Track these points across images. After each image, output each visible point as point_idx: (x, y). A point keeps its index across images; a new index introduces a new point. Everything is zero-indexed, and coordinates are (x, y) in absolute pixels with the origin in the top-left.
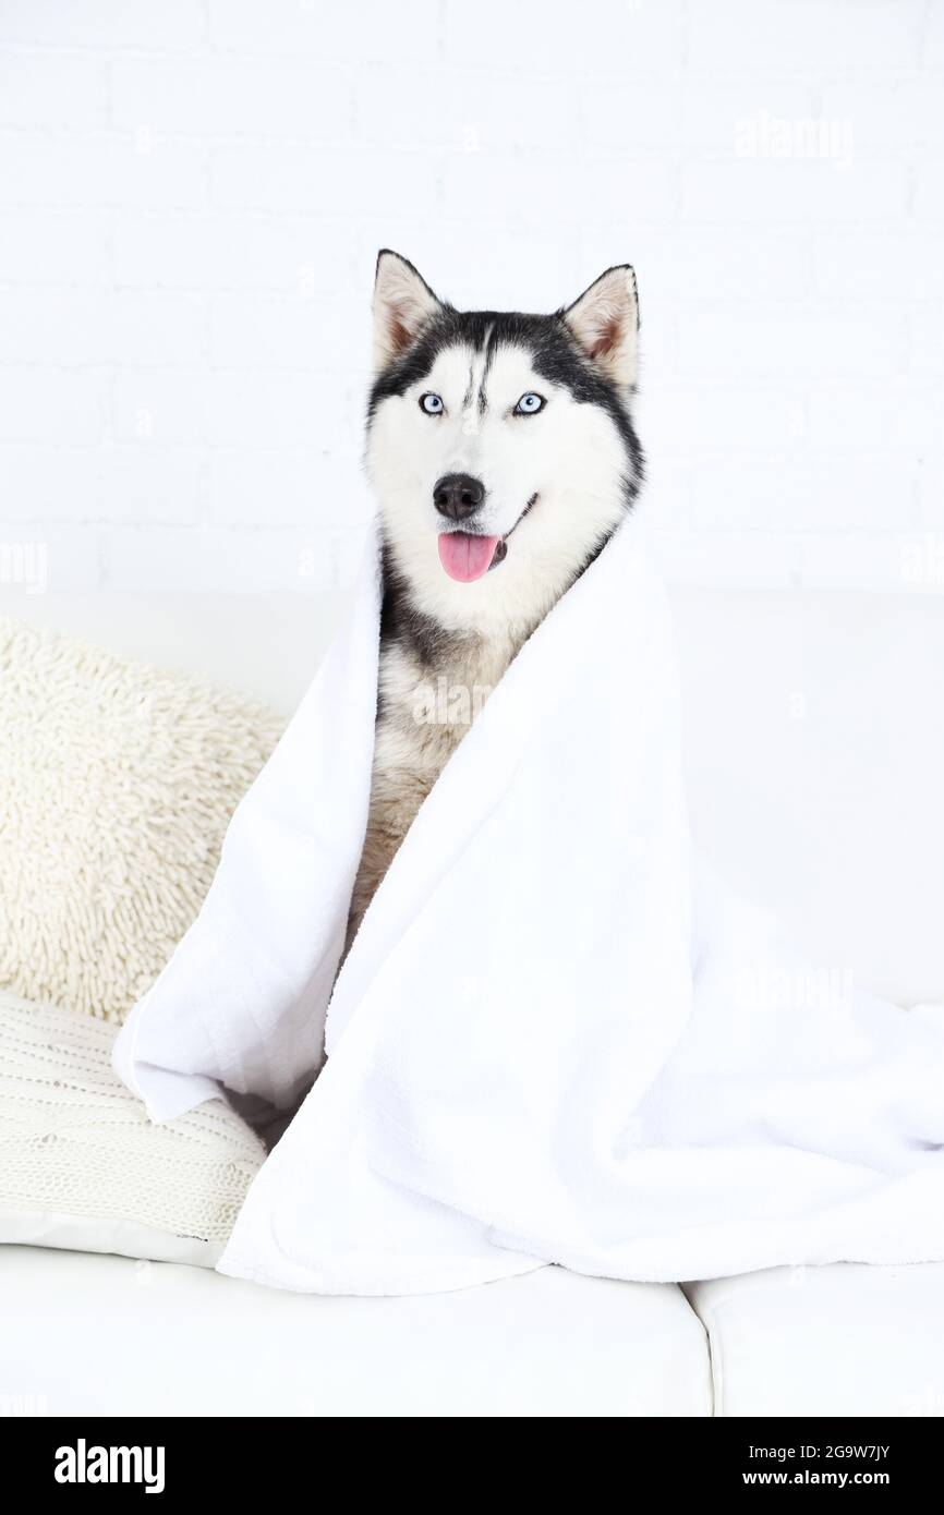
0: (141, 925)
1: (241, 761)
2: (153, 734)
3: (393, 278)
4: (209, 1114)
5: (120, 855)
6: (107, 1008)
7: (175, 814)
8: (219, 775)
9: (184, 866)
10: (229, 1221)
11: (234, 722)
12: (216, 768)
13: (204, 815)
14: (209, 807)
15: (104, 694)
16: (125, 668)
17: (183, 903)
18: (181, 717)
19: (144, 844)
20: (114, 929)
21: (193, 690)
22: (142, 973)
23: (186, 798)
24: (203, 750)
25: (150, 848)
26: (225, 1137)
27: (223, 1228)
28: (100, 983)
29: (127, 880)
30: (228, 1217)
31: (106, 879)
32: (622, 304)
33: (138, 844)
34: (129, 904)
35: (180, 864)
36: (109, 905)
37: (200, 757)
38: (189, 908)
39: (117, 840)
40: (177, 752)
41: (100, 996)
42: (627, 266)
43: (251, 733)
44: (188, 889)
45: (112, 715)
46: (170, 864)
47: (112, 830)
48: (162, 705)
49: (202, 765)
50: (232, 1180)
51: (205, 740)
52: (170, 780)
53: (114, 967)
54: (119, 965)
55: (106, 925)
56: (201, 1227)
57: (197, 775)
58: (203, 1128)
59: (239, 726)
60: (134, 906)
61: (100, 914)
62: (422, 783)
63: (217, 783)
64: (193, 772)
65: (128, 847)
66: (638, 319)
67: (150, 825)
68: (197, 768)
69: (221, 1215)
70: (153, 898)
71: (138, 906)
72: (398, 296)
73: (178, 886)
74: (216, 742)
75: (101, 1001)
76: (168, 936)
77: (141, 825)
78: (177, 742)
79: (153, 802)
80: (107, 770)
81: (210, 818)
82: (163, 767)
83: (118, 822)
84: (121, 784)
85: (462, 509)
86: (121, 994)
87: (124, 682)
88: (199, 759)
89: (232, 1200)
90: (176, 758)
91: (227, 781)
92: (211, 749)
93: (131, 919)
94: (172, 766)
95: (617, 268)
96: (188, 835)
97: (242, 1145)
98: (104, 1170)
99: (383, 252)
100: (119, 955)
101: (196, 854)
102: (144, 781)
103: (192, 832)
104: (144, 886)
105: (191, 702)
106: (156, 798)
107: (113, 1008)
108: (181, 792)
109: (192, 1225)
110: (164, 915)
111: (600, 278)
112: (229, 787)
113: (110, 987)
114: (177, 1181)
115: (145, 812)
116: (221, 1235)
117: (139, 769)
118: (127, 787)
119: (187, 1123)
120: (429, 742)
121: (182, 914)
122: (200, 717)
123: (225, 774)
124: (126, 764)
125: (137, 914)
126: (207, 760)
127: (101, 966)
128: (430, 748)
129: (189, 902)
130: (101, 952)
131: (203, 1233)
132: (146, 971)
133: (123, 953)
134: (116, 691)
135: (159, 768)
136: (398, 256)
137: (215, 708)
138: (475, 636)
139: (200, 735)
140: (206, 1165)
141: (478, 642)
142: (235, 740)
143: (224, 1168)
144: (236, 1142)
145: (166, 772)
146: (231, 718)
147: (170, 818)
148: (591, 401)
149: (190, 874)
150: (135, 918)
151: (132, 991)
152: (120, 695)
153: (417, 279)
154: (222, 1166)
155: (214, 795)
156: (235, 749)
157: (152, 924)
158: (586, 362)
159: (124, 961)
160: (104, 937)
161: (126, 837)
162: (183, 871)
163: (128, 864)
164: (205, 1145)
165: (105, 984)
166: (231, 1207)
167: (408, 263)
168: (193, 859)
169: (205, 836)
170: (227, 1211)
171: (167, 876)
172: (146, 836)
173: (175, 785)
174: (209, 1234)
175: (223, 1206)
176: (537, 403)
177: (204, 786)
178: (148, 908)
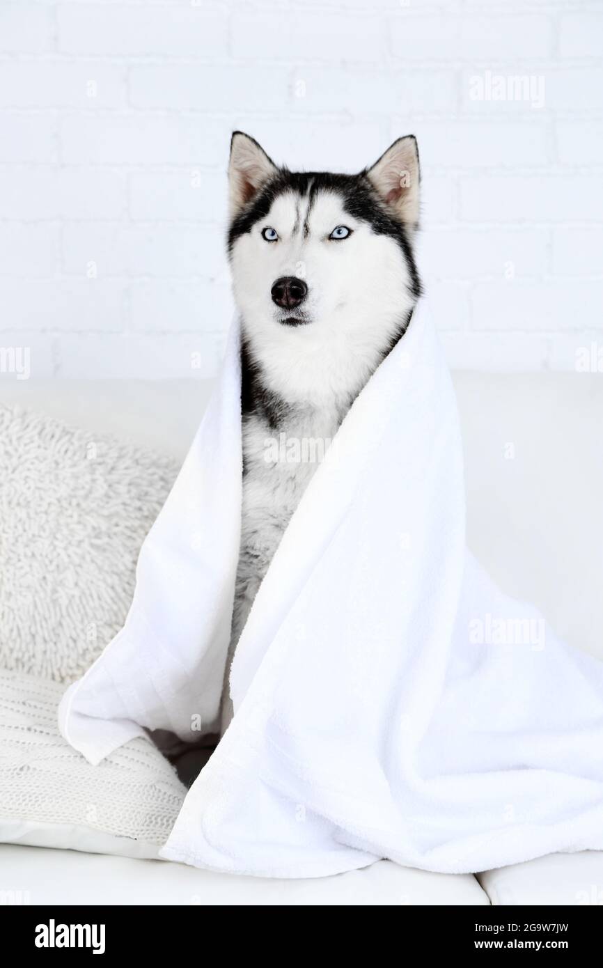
0: (86, 614)
1: (155, 499)
2: (94, 481)
3: (242, 151)
4: (137, 749)
5: (72, 567)
6: (64, 674)
7: (109, 537)
8: (140, 509)
9: (117, 574)
10: (151, 825)
11: (150, 471)
12: (138, 504)
13: (130, 537)
14: (134, 532)
15: (59, 452)
16: (73, 434)
17: (116, 600)
18: (113, 469)
19: (88, 558)
20: (67, 618)
21: (122, 449)
22: (87, 649)
23: (117, 525)
24: (129, 492)
25: (93, 561)
26: (148, 766)
27: (147, 830)
28: (58, 656)
29: (76, 584)
30: (151, 822)
31: (61, 583)
32: (408, 164)
33: (83, 558)
34: (78, 601)
35: (113, 572)
36: (64, 602)
37: (127, 496)
38: (120, 604)
39: (69, 556)
40: (111, 494)
41: (58, 666)
42: (412, 137)
43: (162, 479)
44: (119, 590)
45: (64, 467)
46: (107, 572)
47: (65, 549)
48: (100, 460)
49: (128, 502)
50: (153, 796)
51: (130, 484)
52: (106, 512)
53: (68, 646)
54: (72, 644)
55: (62, 616)
56: (132, 830)
57: (125, 510)
58: (133, 759)
59: (153, 474)
60: (81, 602)
61: (58, 609)
62: (274, 517)
63: (139, 514)
64: (122, 507)
65: (77, 560)
66: (419, 175)
67: (92, 545)
68: (124, 504)
69: (146, 821)
70: (95, 596)
71: (84, 602)
72: (247, 164)
73: (113, 588)
74: (138, 485)
75: (59, 670)
76: (106, 623)
77: (86, 545)
78: (110, 486)
79: (94, 528)
80: (62, 507)
81: (134, 539)
82: (101, 504)
83: (70, 543)
84: (71, 516)
85: (292, 301)
86: (73, 665)
87: (72, 444)
88: (126, 498)
89: (154, 810)
90: (109, 497)
91: (146, 513)
92: (134, 491)
93: (79, 611)
94: (107, 503)
95: (404, 138)
96: (119, 552)
97: (160, 772)
98: (64, 790)
99: (235, 133)
100: (71, 637)
101: (125, 565)
102: (87, 514)
103: (121, 549)
104: (89, 588)
105: (120, 457)
106: (96, 525)
107: (68, 675)
108: (115, 520)
109: (126, 828)
110: (103, 608)
111: (392, 146)
112: (147, 517)
113: (65, 660)
114: (115, 798)
115: (89, 536)
116: (146, 835)
117: (84, 505)
118: (76, 518)
119: (122, 756)
120: (278, 487)
121: (115, 608)
122: (126, 468)
123: (145, 508)
124: (74, 502)
125: (84, 608)
126: (132, 498)
127: (59, 645)
128: (279, 490)
129: (120, 599)
130: (58, 635)
131: (133, 834)
132: (91, 648)
133: (74, 636)
134: (66, 451)
135: (98, 505)
136: (246, 136)
137: (137, 462)
138: (310, 407)
139: (127, 481)
140: (135, 786)
141: (312, 411)
142: (151, 484)
143: (148, 788)
144: (156, 769)
145: (103, 507)
146: (148, 469)
147: (106, 539)
148: (385, 233)
149: (120, 579)
150: (82, 611)
151: (82, 663)
152: (69, 454)
153: (260, 152)
154: (146, 786)
155: (137, 523)
156: (152, 490)
157: (95, 615)
158: (382, 205)
159: (75, 641)
160: (61, 624)
161: (76, 554)
162: (115, 577)
163: (77, 573)
164: (134, 772)
165: (62, 658)
166: (152, 815)
167: (253, 140)
168: (122, 568)
169: (131, 552)
170: (150, 818)
171: (104, 581)
172: (89, 553)
173: (109, 517)
174: (138, 835)
175: (148, 814)
176: (345, 232)
177: (129, 517)
178: (91, 603)
